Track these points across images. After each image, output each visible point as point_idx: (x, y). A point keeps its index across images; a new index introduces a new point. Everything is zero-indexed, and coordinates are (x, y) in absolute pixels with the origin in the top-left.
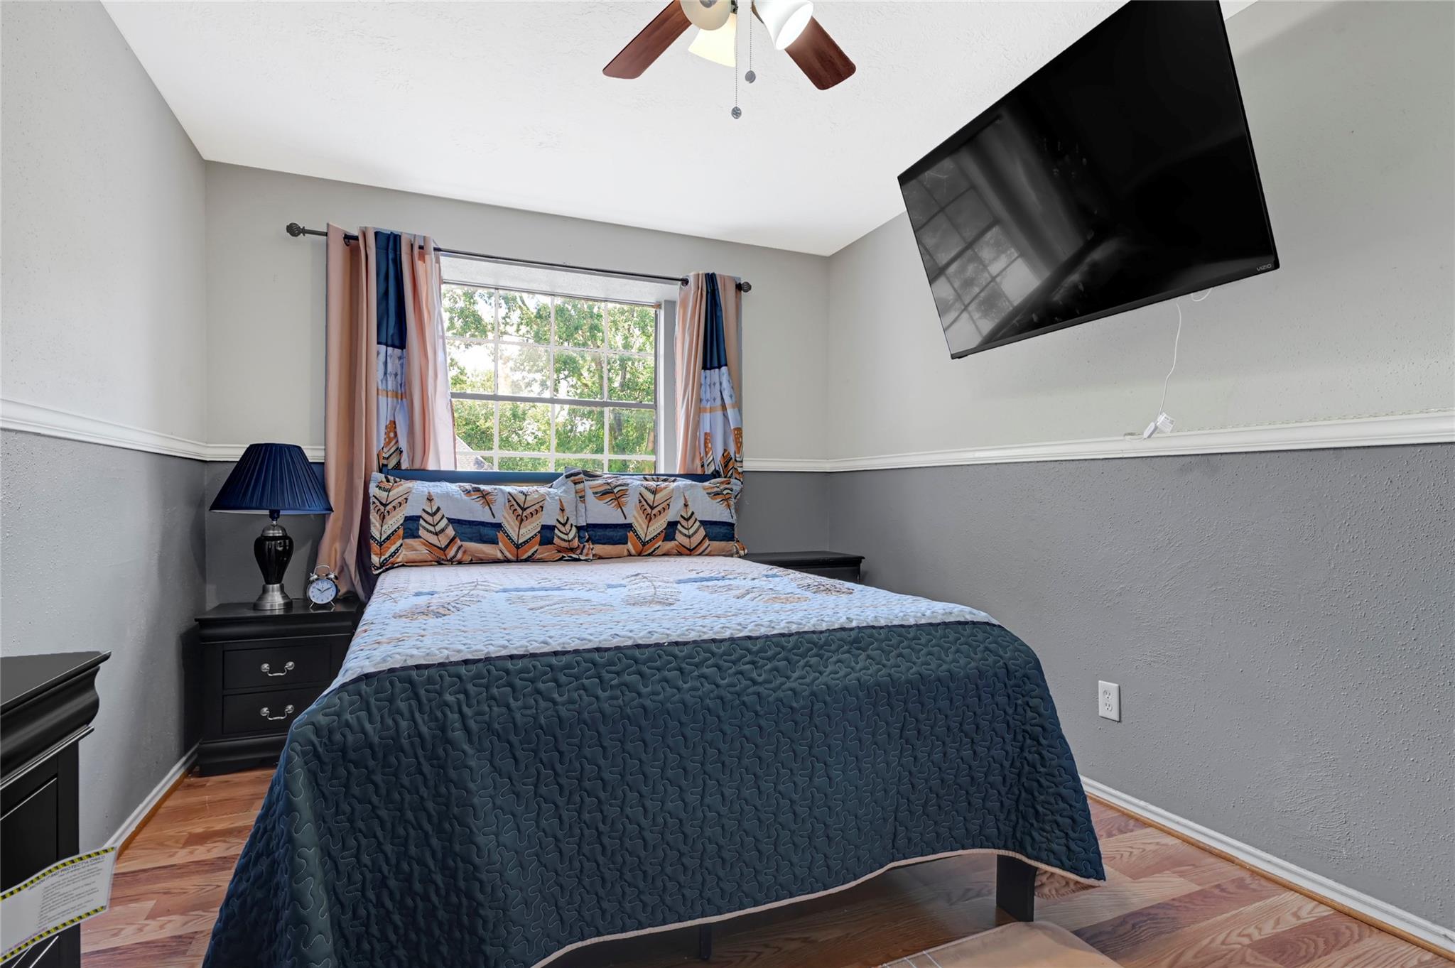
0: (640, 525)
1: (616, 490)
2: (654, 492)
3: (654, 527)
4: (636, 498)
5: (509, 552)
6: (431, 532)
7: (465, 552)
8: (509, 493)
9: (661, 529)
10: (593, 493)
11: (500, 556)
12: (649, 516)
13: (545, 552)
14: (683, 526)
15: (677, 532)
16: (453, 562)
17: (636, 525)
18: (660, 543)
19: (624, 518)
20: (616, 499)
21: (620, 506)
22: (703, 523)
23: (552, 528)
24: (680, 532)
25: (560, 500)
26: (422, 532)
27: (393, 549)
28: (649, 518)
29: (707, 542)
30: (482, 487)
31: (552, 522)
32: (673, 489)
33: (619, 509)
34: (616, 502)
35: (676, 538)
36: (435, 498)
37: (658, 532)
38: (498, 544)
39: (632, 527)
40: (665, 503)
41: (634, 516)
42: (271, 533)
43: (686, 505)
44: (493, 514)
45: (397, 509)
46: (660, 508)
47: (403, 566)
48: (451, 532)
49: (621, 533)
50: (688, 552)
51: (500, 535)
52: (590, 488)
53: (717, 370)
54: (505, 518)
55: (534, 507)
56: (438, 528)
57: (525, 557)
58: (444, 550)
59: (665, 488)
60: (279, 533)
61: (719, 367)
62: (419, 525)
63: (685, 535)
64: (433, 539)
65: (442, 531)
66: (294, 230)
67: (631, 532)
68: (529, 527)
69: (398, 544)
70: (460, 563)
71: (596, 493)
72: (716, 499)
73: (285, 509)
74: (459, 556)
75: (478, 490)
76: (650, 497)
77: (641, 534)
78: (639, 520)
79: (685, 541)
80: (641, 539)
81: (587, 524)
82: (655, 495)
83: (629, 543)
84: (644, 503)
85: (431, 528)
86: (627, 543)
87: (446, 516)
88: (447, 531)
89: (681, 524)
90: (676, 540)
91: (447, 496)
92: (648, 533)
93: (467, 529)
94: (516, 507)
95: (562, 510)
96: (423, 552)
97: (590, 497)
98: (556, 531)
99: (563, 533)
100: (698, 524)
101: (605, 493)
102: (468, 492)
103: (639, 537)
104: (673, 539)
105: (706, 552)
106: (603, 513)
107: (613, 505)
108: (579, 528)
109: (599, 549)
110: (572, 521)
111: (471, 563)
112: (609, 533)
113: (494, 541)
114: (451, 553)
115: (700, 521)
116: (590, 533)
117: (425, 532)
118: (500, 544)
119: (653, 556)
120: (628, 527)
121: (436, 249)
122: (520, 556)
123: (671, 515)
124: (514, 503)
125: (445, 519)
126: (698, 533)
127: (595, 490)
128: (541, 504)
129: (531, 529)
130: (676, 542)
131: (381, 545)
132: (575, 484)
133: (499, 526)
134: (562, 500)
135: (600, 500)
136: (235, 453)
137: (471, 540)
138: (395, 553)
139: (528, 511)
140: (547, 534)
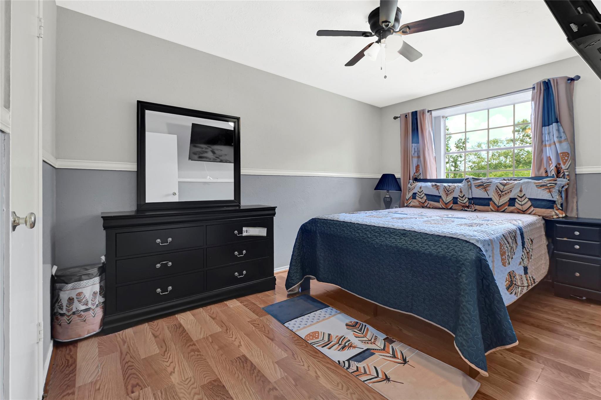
0: (496, 199)
1: (484, 185)
2: (504, 185)
3: (503, 200)
4: (495, 187)
5: (444, 205)
6: (420, 198)
7: (430, 205)
8: (445, 186)
9: (506, 201)
10: (475, 186)
11: (440, 207)
12: (500, 195)
13: (455, 206)
14: (519, 200)
15: (516, 203)
16: (426, 207)
17: (493, 199)
18: (507, 207)
19: (488, 196)
20: (485, 188)
21: (486, 191)
22: (530, 199)
23: (457, 198)
24: (517, 203)
25: (461, 188)
26: (417, 198)
27: (409, 202)
28: (500, 196)
29: (532, 208)
30: (438, 184)
31: (457, 196)
32: (515, 184)
33: (486, 192)
34: (484, 189)
35: (515, 205)
36: (422, 188)
37: (505, 202)
38: (439, 202)
39: (492, 199)
40: (510, 190)
41: (493, 195)
42: (387, 196)
43: (521, 191)
44: (439, 193)
45: (412, 191)
46: (506, 192)
47: (412, 207)
48: (425, 198)
49: (486, 201)
50: (522, 212)
51: (441, 200)
52: (474, 184)
53: (548, 127)
54: (442, 194)
55: (452, 191)
56: (422, 196)
57: (449, 207)
58: (423, 203)
59: (511, 183)
60: (388, 196)
61: (549, 125)
62: (416, 195)
63: (520, 204)
64: (420, 200)
65: (423, 197)
66: (395, 118)
67: (491, 201)
68: (449, 198)
69: (411, 201)
70: (429, 208)
71: (476, 186)
72: (541, 188)
73: (390, 190)
74: (428, 206)
75: (436, 185)
76: (501, 187)
77: (497, 203)
78: (495, 196)
79: (520, 207)
80: (496, 205)
81: (472, 198)
82: (504, 186)
83: (491, 206)
84: (498, 189)
85: (420, 197)
86: (489, 206)
87: (424, 193)
88: (424, 198)
89: (517, 199)
90: (515, 206)
91: (426, 187)
92: (500, 202)
93: (430, 197)
94: (446, 190)
95: (461, 192)
96: (417, 204)
97: (473, 187)
98: (458, 199)
99: (461, 200)
100: (527, 200)
101: (479, 186)
102: (433, 186)
103: (495, 204)
104: (514, 206)
105: (533, 213)
106: (479, 193)
107: (483, 190)
108: (469, 199)
109: (477, 207)
110: (466, 196)
111: (433, 208)
112: (481, 201)
113: (438, 202)
114: (426, 205)
115: (529, 199)
116: (474, 201)
117: (418, 198)
118: (440, 203)
119: (505, 212)
120: (490, 199)
121: (428, 111)
122: (446, 207)
123: (512, 195)
124: (445, 189)
125: (424, 194)
126: (527, 204)
127: (475, 185)
128: (454, 190)
129: (450, 198)
130: (515, 207)
131: (407, 200)
132: (468, 182)
133: (440, 197)
134: (461, 189)
135: (477, 188)
136: (380, 176)
137: (432, 201)
138: (410, 203)
139: (449, 192)
140: (455, 200)
